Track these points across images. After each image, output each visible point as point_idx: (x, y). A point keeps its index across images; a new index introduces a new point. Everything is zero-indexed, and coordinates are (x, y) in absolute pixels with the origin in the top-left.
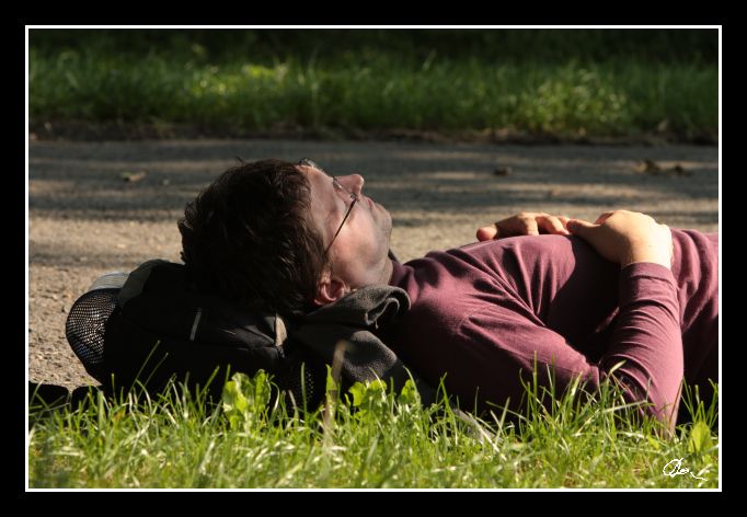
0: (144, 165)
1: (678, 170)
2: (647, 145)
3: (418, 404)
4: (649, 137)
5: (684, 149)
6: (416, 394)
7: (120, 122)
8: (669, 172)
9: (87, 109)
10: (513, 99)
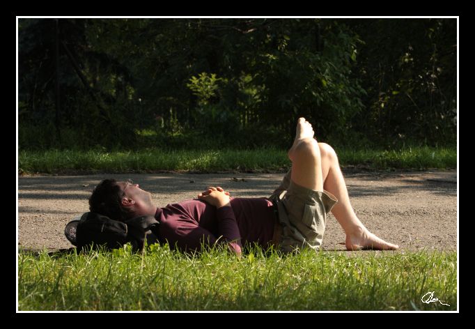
0: (89, 182)
1: (243, 180)
2: (234, 173)
3: (169, 250)
4: (235, 171)
5: (245, 174)
6: (168, 247)
7: (82, 170)
8: (240, 181)
9: (73, 166)
10: (195, 160)
